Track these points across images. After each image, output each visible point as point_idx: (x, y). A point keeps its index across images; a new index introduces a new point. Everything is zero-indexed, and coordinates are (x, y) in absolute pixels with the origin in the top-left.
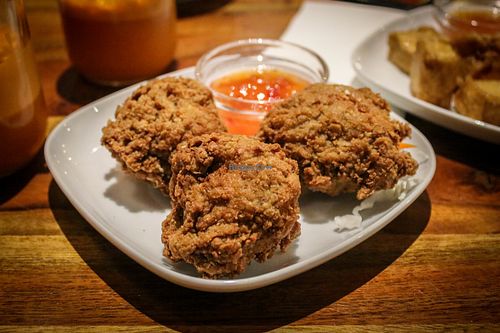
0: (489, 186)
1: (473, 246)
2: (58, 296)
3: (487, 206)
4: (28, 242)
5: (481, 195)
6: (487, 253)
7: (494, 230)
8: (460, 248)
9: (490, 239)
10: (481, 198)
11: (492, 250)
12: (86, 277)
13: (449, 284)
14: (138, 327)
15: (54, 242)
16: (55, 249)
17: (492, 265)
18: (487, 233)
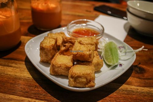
0: (139, 72)
1: (129, 89)
2: (4, 85)
3: (137, 78)
4: (3, 68)
5: (136, 74)
6: (133, 92)
7: (137, 85)
8: (125, 89)
9: (136, 88)
10: (136, 75)
11: (135, 91)
12: (14, 80)
13: (119, 100)
14: (22, 98)
15: (10, 69)
16: (9, 71)
17: (134, 96)
18: (135, 86)
